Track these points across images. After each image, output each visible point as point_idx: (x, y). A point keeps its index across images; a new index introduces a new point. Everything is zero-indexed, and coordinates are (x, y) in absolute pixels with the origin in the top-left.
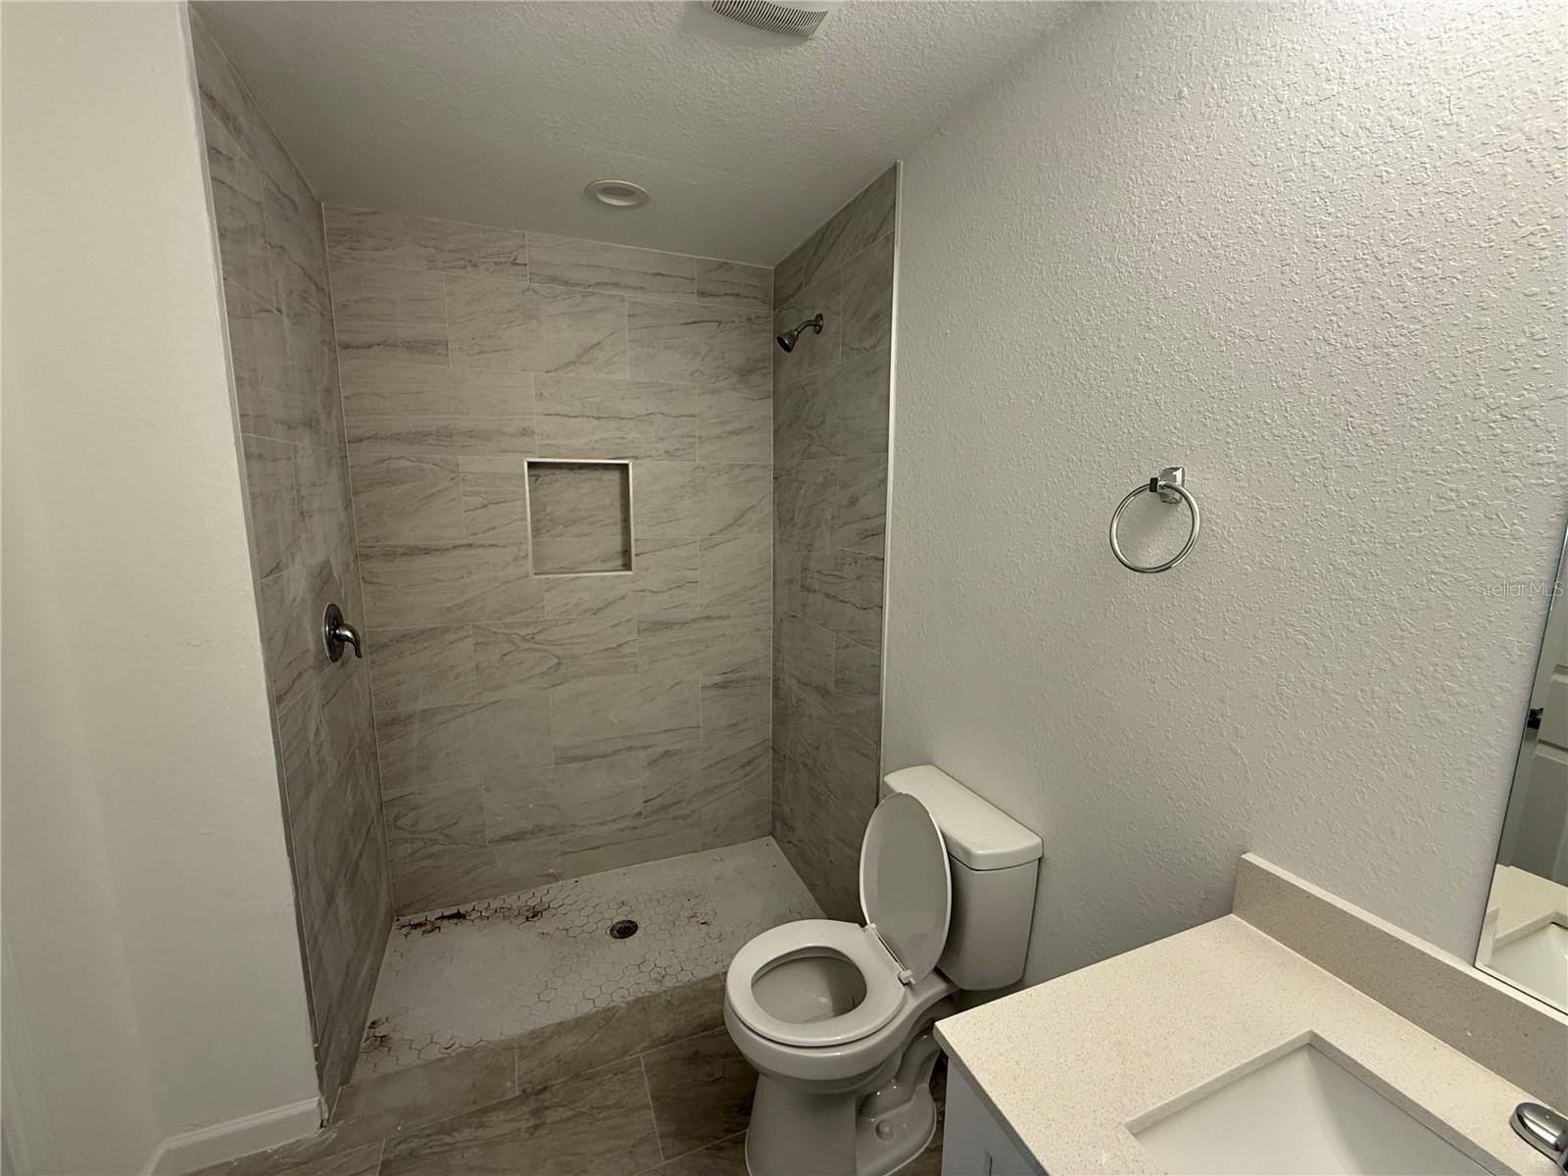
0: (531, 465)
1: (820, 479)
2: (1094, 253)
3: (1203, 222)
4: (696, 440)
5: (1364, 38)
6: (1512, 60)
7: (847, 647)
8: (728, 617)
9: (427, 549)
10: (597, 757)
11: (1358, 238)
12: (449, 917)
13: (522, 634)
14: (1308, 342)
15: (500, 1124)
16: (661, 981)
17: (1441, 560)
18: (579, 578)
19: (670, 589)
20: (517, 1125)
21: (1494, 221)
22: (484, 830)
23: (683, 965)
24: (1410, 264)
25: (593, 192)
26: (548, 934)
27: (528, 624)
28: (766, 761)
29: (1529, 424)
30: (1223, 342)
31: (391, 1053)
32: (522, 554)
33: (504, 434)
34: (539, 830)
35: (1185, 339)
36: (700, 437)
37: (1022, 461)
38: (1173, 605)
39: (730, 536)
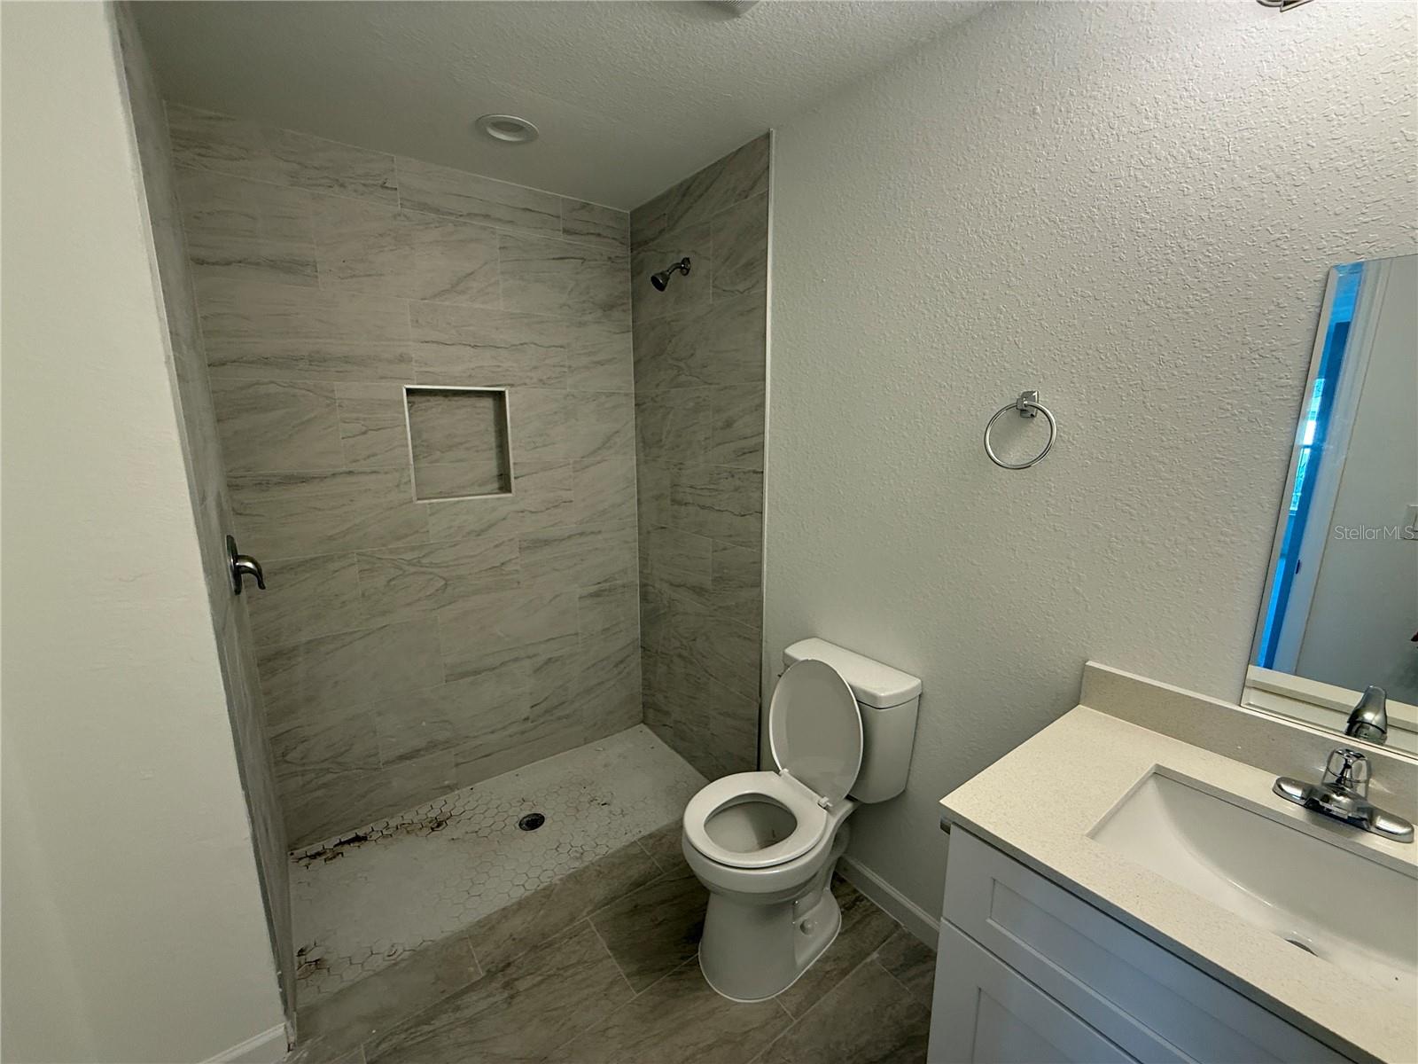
0: (409, 391)
1: (691, 404)
2: (961, 226)
3: (1053, 210)
4: (566, 370)
5: (1172, 92)
6: (1268, 124)
7: (725, 549)
8: (600, 532)
9: (303, 478)
10: (486, 670)
11: (1168, 232)
12: (349, 842)
13: (408, 559)
14: (1132, 302)
15: (475, 1003)
16: (581, 858)
17: (1222, 449)
18: (462, 501)
19: (547, 509)
20: (492, 1000)
21: (1255, 229)
22: (378, 753)
23: (596, 840)
24: (1203, 253)
25: (480, 126)
26: (458, 839)
27: (413, 549)
28: (637, 659)
29: (1276, 361)
30: (1068, 300)
31: (332, 973)
32: (404, 480)
33: (380, 360)
34: (433, 746)
35: (1039, 296)
36: (570, 367)
37: (898, 388)
38: (1030, 492)
39: (599, 458)
